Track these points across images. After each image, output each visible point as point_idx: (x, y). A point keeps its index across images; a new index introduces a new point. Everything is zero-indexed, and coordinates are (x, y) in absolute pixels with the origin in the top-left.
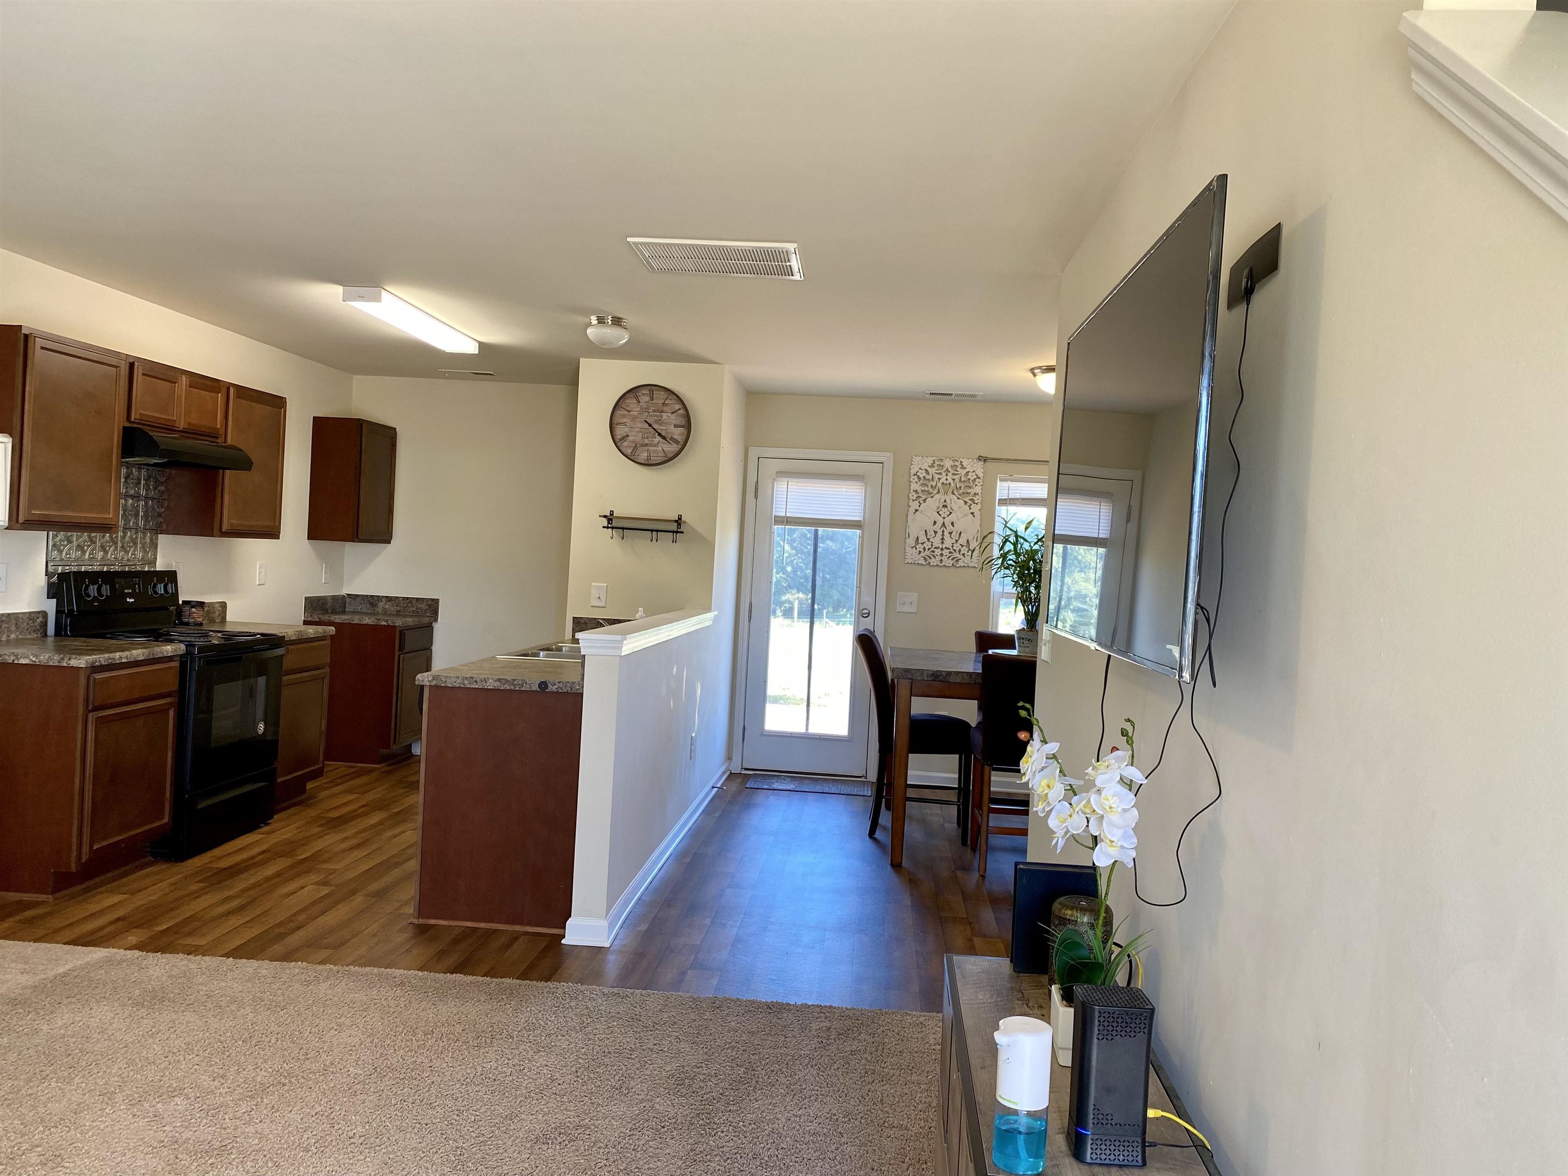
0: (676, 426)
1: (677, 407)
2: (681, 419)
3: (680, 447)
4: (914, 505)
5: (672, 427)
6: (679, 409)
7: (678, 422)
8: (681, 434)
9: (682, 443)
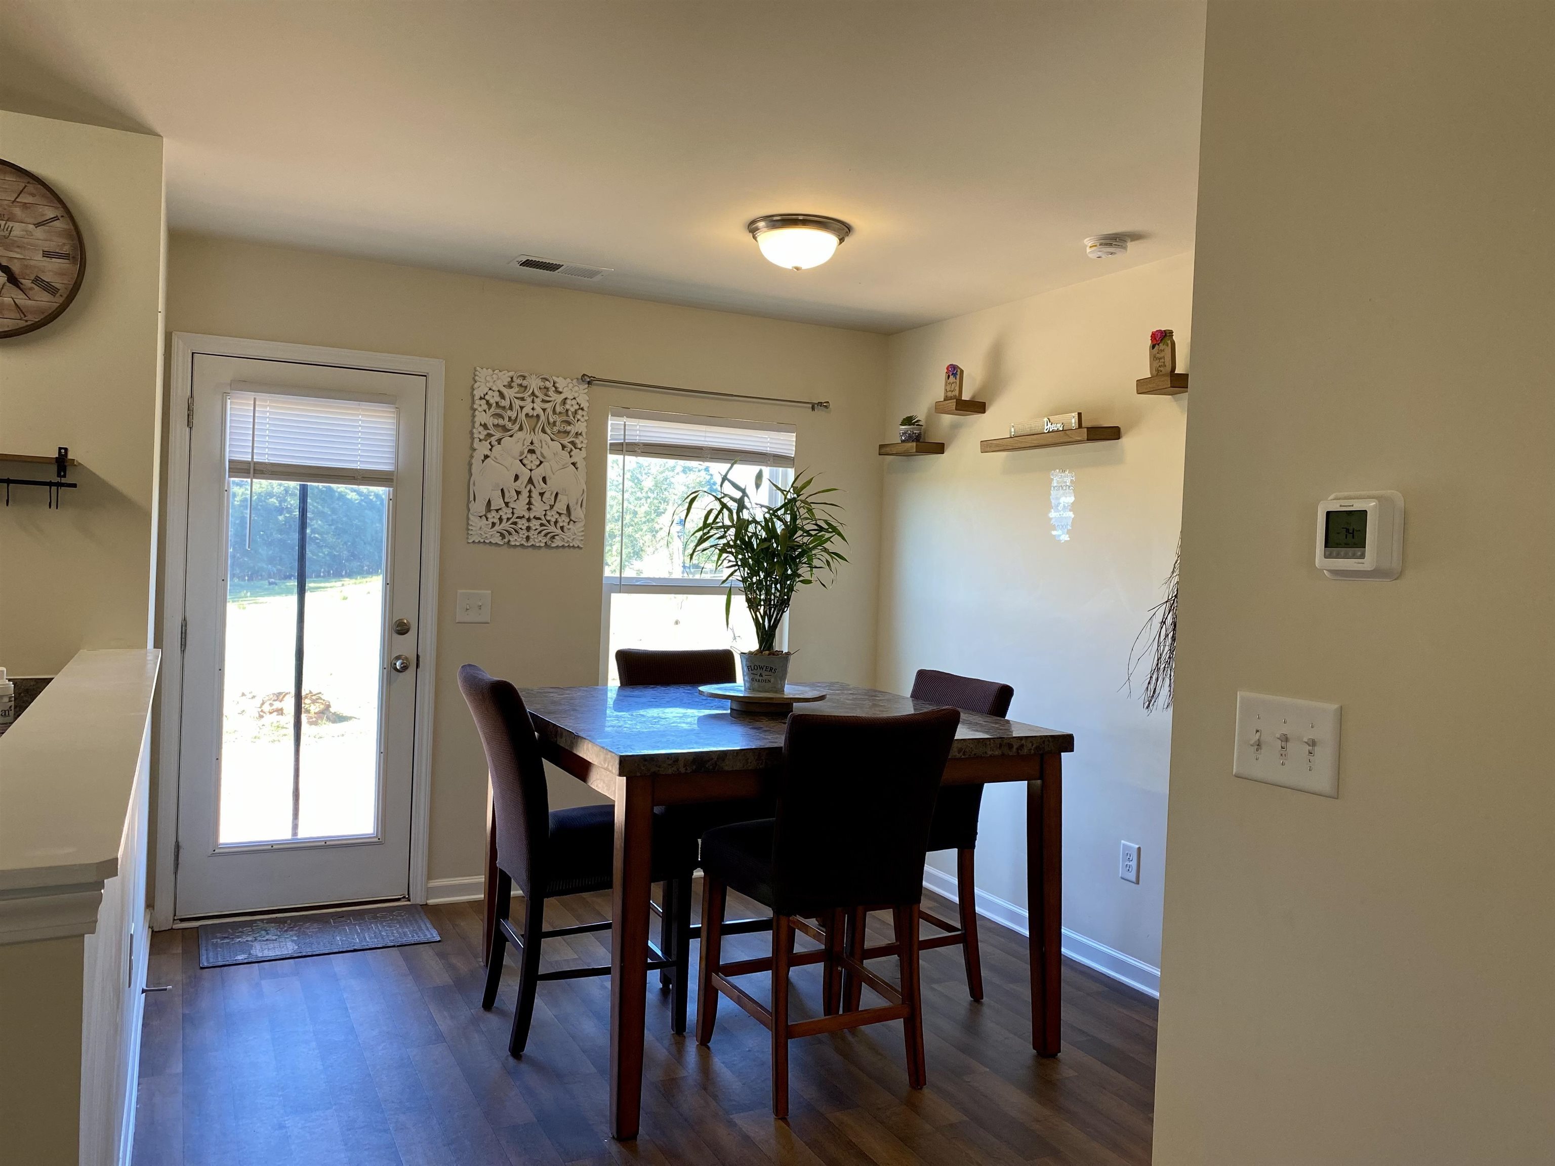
0: (47, 254)
1: (50, 213)
2: (61, 241)
3: (61, 300)
4: (482, 449)
5: (39, 256)
6: (56, 218)
7: (52, 246)
8: (61, 274)
9: (64, 292)
